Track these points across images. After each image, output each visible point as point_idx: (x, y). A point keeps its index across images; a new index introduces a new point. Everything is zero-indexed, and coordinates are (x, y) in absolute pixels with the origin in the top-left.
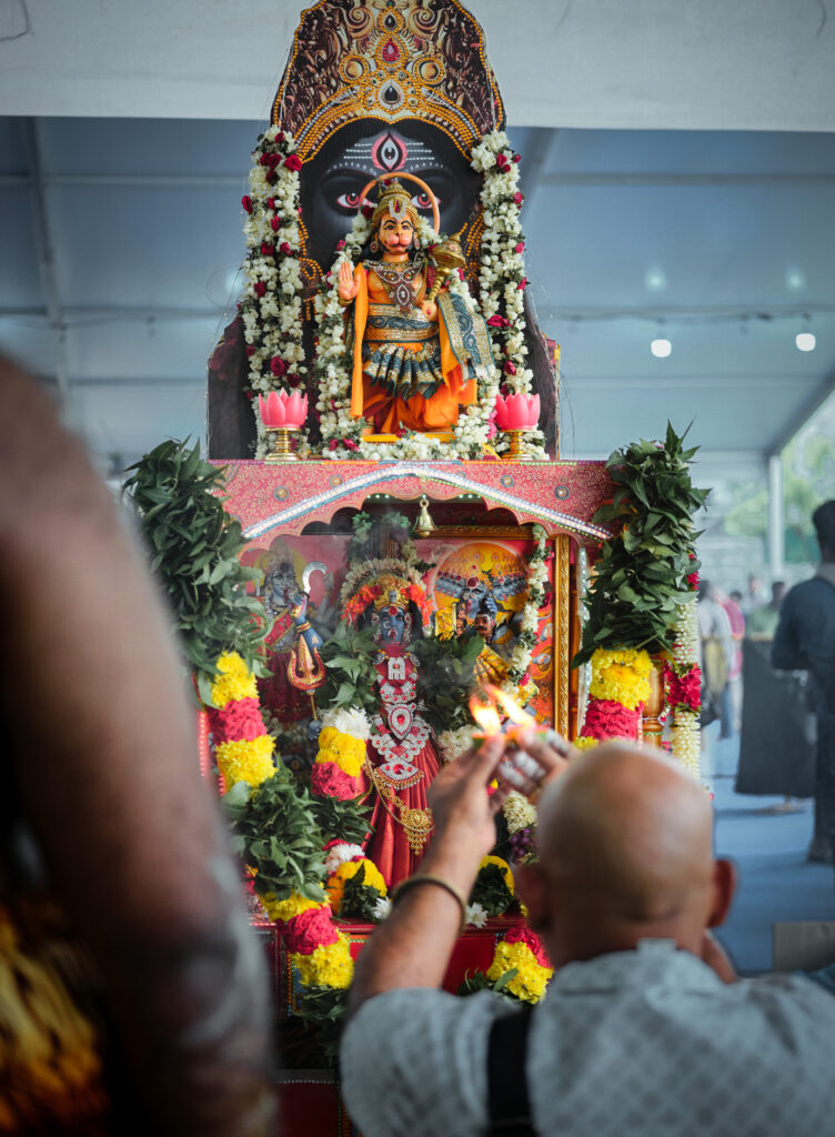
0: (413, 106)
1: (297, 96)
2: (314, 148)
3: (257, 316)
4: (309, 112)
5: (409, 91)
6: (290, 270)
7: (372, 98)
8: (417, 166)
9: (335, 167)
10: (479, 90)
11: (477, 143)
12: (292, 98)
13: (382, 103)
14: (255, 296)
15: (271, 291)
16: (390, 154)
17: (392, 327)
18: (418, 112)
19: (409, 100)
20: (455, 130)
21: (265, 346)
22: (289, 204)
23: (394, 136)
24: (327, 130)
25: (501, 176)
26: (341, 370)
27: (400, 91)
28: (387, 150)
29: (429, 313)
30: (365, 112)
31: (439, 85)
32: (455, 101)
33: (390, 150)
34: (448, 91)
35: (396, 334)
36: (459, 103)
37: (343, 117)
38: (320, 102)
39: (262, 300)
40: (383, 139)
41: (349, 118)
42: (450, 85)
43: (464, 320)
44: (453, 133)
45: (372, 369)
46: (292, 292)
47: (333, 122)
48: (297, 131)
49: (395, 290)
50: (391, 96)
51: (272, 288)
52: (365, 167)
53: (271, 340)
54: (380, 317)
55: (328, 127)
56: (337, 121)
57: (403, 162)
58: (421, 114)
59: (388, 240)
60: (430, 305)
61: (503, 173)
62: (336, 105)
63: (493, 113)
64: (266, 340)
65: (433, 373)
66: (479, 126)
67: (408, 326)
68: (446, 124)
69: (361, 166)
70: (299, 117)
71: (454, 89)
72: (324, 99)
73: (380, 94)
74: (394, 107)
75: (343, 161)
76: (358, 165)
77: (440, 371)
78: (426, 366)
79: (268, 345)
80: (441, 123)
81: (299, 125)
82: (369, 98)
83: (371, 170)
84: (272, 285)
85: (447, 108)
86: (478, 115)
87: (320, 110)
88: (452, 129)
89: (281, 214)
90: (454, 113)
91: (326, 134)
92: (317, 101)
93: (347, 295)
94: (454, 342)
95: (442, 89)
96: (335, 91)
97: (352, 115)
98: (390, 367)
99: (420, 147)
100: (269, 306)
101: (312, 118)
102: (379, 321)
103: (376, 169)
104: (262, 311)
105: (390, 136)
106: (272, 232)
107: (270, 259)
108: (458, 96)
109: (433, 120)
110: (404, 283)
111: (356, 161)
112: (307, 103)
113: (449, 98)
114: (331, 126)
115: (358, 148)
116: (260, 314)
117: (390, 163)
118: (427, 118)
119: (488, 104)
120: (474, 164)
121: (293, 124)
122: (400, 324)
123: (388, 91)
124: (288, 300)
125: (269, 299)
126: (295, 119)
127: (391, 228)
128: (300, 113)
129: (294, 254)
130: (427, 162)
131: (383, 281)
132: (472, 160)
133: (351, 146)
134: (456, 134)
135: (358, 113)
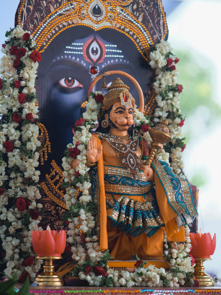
0: (110, 19)
1: (35, 7)
2: (45, 44)
3: (6, 166)
4: (42, 18)
5: (109, 8)
6: (32, 133)
7: (84, 12)
8: (112, 61)
9: (58, 58)
10: (153, 11)
11: (153, 48)
12: (31, 8)
13: (91, 16)
14: (4, 150)
15: (17, 148)
16: (95, 52)
17: (124, 184)
18: (114, 24)
19: (109, 15)
20: (137, 38)
21: (11, 188)
22: (32, 84)
23: (98, 40)
24: (54, 32)
25: (169, 73)
26: (89, 214)
27: (103, 9)
28: (93, 48)
29: (148, 175)
30: (80, 21)
31: (128, 6)
32: (138, 18)
33: (95, 49)
34: (133, 11)
35: (128, 190)
36: (140, 19)
37: (65, 24)
38: (50, 12)
39: (10, 154)
40: (91, 40)
41: (69, 24)
42: (135, 7)
43: (175, 182)
44: (136, 40)
45: (115, 215)
46: (34, 149)
47: (58, 27)
48: (34, 31)
49: (126, 158)
50: (97, 11)
51: (18, 146)
52: (78, 60)
53: (15, 184)
54: (114, 176)
55: (55, 29)
56: (61, 26)
57: (103, 58)
58: (115, 25)
59: (119, 121)
60: (148, 169)
61: (171, 71)
62: (61, 15)
63: (162, 28)
64: (11, 184)
65: (156, 220)
66: (152, 37)
67: (136, 184)
68: (131, 33)
69: (76, 59)
70: (35, 21)
71: (137, 10)
72: (52, 9)
73: (89, 10)
74: (99, 19)
75: (64, 54)
76: (74, 58)
77: (161, 218)
78: (151, 214)
79: (13, 188)
80: (128, 33)
81: (35, 27)
82: (83, 12)
83: (82, 62)
84: (18, 143)
85: (132, 22)
86: (152, 28)
87: (50, 17)
88: (135, 37)
89: (25, 91)
90: (137, 26)
91: (53, 34)
92: (48, 11)
93: (93, 159)
94: (170, 197)
95: (130, 9)
96: (60, 5)
97: (70, 22)
98: (127, 214)
99: (114, 48)
100: (15, 158)
101: (44, 23)
102: (113, 179)
103: (85, 62)
104: (9, 162)
105: (95, 39)
106: (18, 105)
107: (16, 125)
108: (139, 15)
109: (123, 30)
110: (131, 153)
111: (72, 55)
112: (41, 12)
113: (134, 15)
114: (57, 29)
115: (74, 46)
116: (8, 164)
117: (95, 57)
118: (120, 28)
119: (159, 21)
120: (152, 63)
121: (31, 26)
122: (130, 182)
123: (95, 7)
124: (30, 154)
125: (15, 153)
126: (32, 22)
127: (121, 112)
128: (36, 18)
129: (35, 122)
130: (119, 58)
131: (115, 150)
132: (150, 60)
133: (70, 45)
134: (138, 41)
135: (75, 21)
